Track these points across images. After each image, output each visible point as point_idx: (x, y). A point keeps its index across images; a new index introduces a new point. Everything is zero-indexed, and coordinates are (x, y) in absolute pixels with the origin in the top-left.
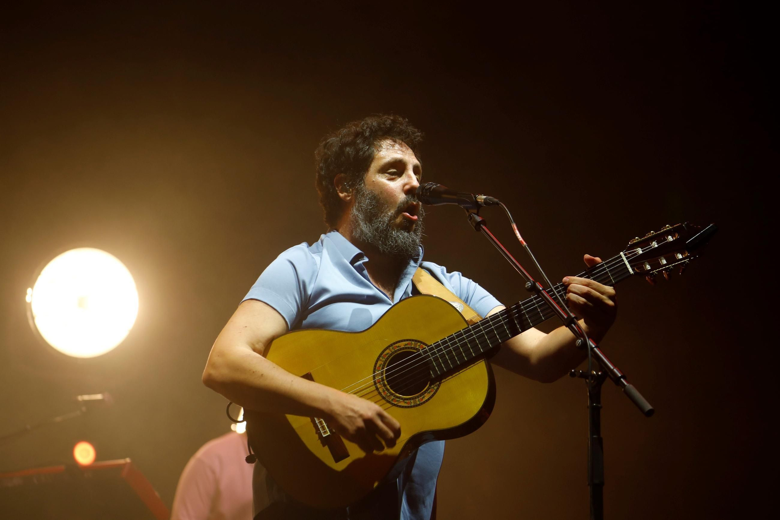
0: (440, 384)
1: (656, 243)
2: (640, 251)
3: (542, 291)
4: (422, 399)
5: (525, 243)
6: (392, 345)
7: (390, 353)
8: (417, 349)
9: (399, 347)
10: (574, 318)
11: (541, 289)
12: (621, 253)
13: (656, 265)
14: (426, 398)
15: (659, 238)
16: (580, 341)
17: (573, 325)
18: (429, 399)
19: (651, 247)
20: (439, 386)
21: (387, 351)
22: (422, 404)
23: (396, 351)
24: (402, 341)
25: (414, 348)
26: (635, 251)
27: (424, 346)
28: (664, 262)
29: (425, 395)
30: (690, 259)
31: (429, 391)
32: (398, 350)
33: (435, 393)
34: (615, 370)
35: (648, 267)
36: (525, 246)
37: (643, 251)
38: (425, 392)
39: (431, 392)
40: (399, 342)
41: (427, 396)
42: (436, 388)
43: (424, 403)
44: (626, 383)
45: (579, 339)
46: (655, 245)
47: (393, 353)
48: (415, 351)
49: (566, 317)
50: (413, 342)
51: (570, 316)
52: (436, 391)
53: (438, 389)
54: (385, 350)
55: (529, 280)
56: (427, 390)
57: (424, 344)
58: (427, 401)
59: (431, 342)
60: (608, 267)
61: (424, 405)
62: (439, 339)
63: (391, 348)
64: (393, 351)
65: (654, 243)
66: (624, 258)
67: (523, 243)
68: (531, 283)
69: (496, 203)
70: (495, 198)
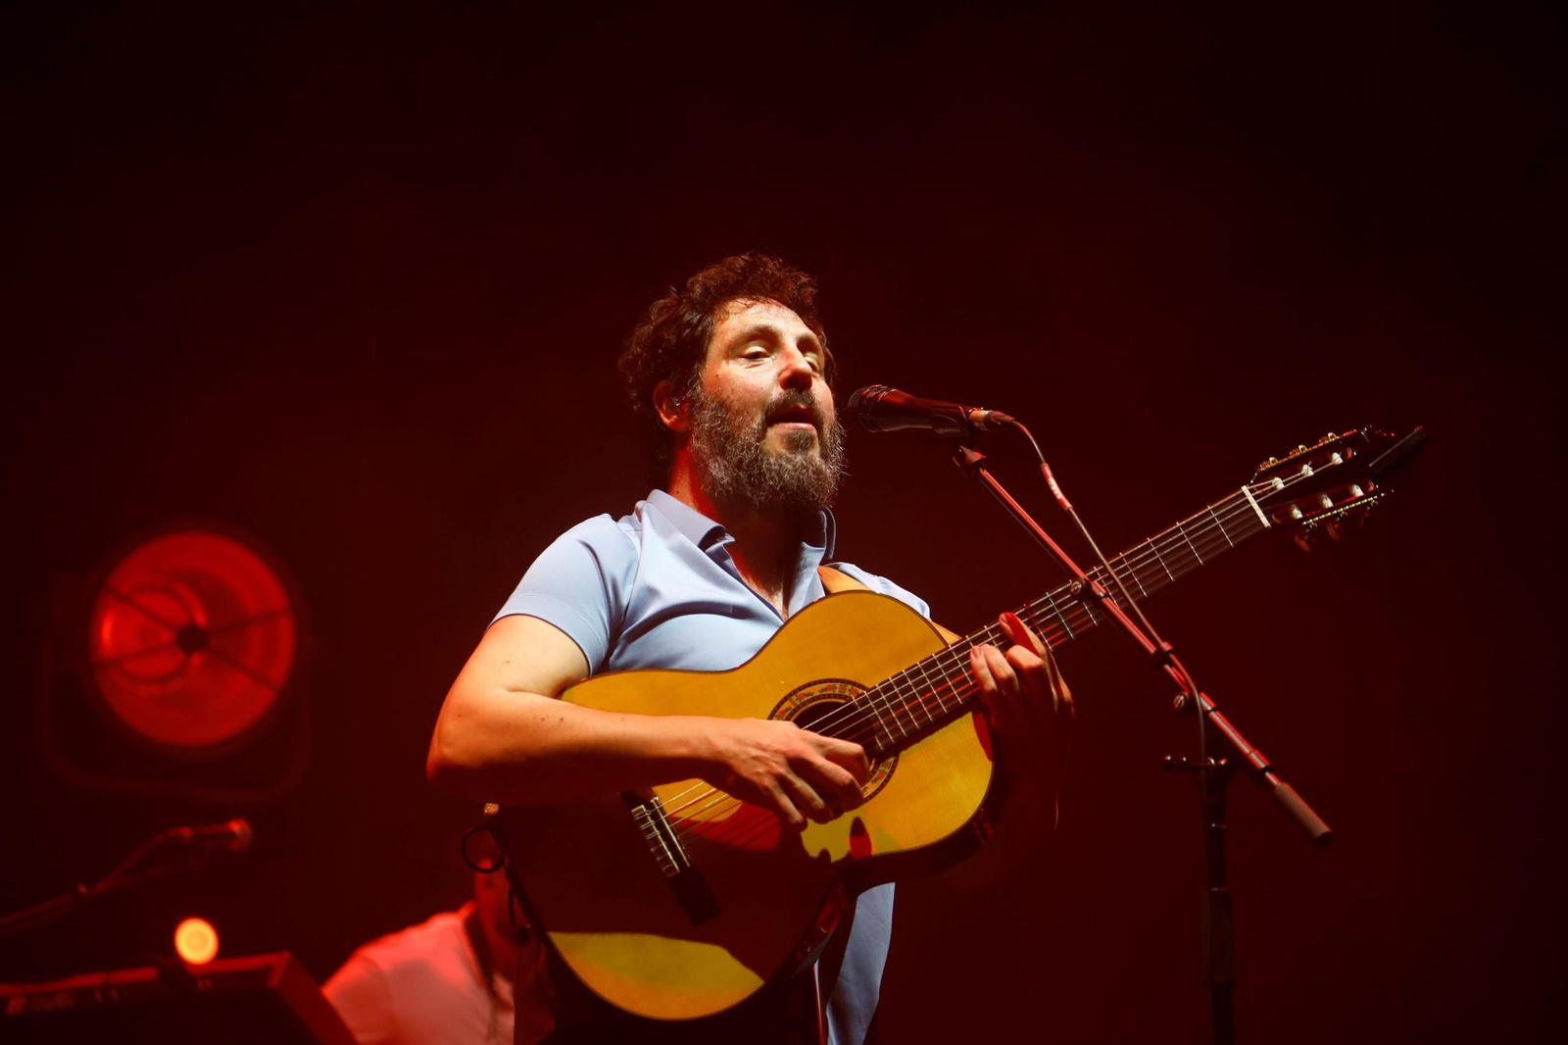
0: (896, 761)
1: (1310, 468)
2: (1279, 483)
3: (1104, 599)
5: (1068, 504)
6: (795, 692)
7: (793, 707)
8: (846, 697)
9: (809, 694)
10: (1170, 651)
11: (1101, 594)
12: (1245, 489)
13: (1312, 508)
19: (1302, 475)
21: (787, 704)
23: (804, 704)
24: (815, 683)
25: (840, 696)
26: (1271, 484)
27: (860, 691)
28: (1328, 503)
30: (1379, 496)
32: (809, 701)
33: (886, 781)
35: (1297, 514)
36: (1068, 510)
37: (1284, 484)
40: (809, 685)
42: (887, 770)
44: (1274, 781)
46: (1307, 471)
47: (798, 707)
48: (843, 701)
50: (838, 685)
51: (1161, 648)
52: (889, 776)
53: (892, 772)
54: (782, 702)
55: (1077, 577)
57: (860, 686)
59: (873, 681)
60: (1219, 517)
62: (889, 675)
63: (794, 698)
64: (798, 703)
65: (1305, 467)
66: (1250, 497)
67: (1064, 504)
68: (1081, 583)
69: (1010, 425)
70: (1007, 414)
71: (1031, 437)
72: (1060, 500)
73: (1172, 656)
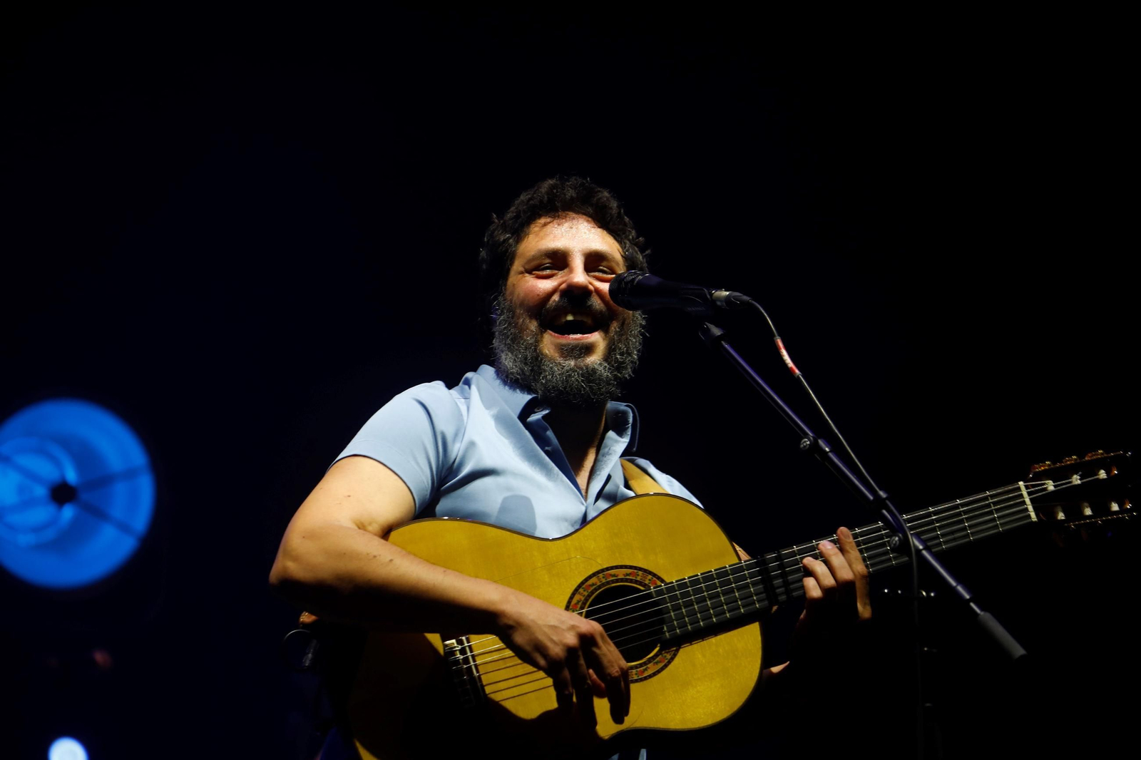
0: (677, 651)
1: (1079, 477)
2: (1050, 486)
3: (830, 454)
4: (643, 672)
5: (797, 371)
6: (603, 572)
7: (599, 584)
8: (647, 585)
9: (615, 576)
10: (886, 498)
11: (827, 449)
12: (1019, 484)
13: (1074, 513)
14: (650, 672)
15: (1087, 470)
16: (897, 539)
17: (884, 512)
18: (654, 674)
19: (1071, 482)
20: (675, 655)
21: (594, 580)
22: (641, 680)
23: (609, 583)
24: (621, 568)
25: (641, 584)
26: (1044, 484)
27: (659, 583)
28: (1089, 512)
29: (649, 666)
31: (656, 661)
32: (614, 582)
33: (666, 666)
34: (960, 588)
35: (1062, 517)
36: (798, 377)
37: (1055, 486)
38: (650, 661)
39: (660, 662)
40: (616, 568)
41: (652, 668)
42: (669, 657)
43: (646, 678)
44: (978, 611)
45: (896, 536)
46: (1076, 480)
47: (603, 585)
48: (643, 589)
49: (871, 498)
50: (640, 573)
51: (879, 496)
52: (669, 662)
53: (672, 659)
54: (590, 578)
55: (806, 435)
56: (653, 658)
57: (659, 579)
58: (650, 676)
59: (672, 578)
60: (995, 503)
61: (645, 682)
62: (686, 575)
63: (601, 576)
65: (1075, 476)
66: (1023, 492)
67: (794, 371)
68: (809, 440)
69: (748, 303)
70: (745, 294)
71: (766, 315)
72: (791, 368)
73: (888, 502)
